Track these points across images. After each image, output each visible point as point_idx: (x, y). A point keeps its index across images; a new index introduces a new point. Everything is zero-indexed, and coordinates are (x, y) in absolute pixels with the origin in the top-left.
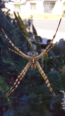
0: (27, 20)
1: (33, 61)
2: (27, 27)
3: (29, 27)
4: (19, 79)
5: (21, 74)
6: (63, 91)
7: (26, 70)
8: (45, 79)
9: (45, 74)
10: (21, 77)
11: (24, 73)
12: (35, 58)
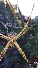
0: (15, 5)
1: (12, 41)
2: (15, 9)
3: (16, 9)
4: (2, 55)
5: (3, 51)
6: (37, 62)
7: (7, 48)
8: (22, 54)
9: (22, 51)
10: (3, 53)
11: (6, 51)
12: (14, 38)
